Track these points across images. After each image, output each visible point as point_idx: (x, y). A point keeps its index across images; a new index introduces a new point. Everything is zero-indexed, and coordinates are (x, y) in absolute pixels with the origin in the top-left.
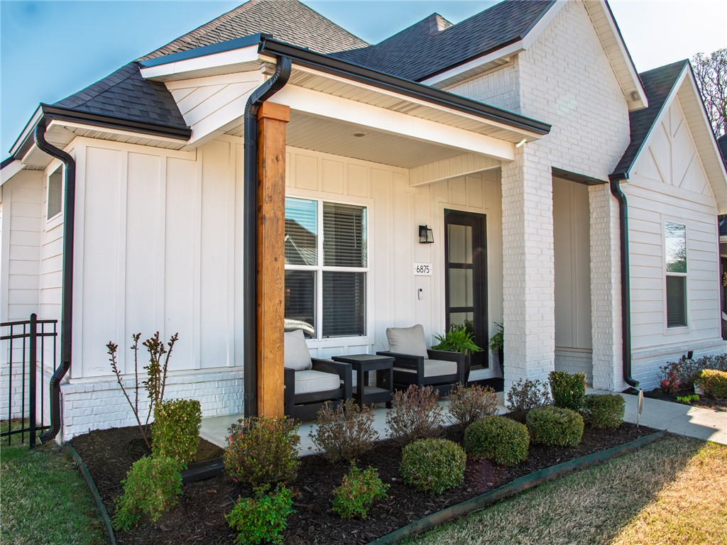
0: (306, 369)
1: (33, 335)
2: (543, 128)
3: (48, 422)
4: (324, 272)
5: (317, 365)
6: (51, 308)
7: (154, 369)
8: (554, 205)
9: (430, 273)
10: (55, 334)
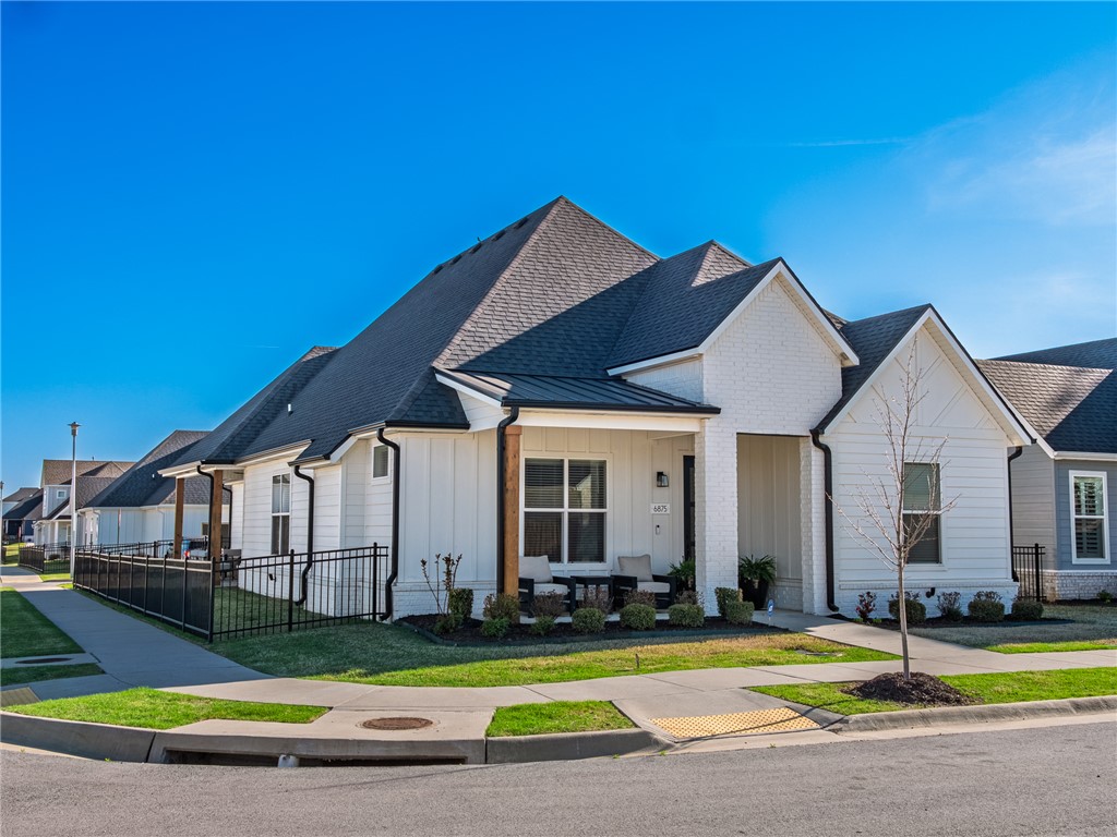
0: (549, 582)
1: (375, 556)
2: (716, 411)
3: (383, 610)
4: (570, 513)
5: (557, 580)
6: (386, 540)
7: (448, 573)
8: (738, 463)
9: (668, 512)
10: (387, 556)
